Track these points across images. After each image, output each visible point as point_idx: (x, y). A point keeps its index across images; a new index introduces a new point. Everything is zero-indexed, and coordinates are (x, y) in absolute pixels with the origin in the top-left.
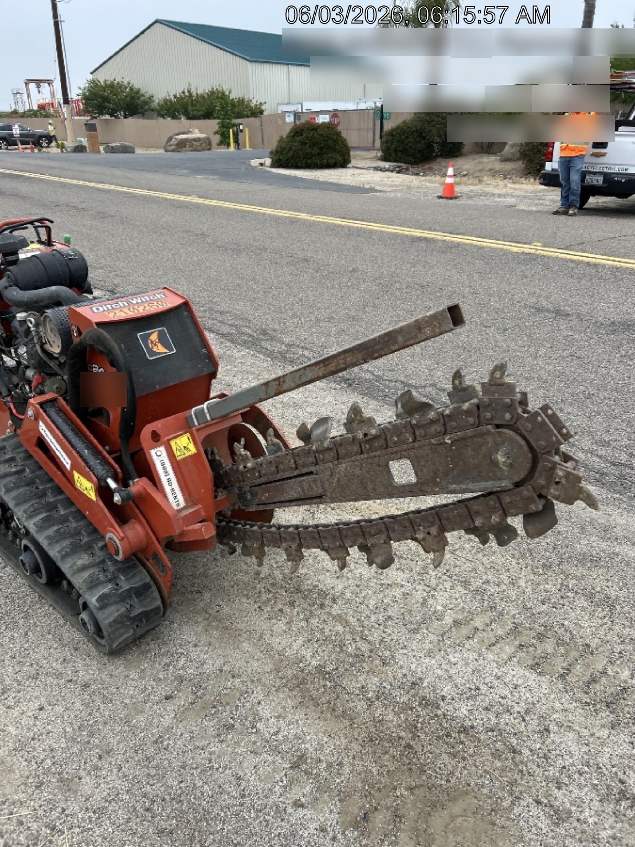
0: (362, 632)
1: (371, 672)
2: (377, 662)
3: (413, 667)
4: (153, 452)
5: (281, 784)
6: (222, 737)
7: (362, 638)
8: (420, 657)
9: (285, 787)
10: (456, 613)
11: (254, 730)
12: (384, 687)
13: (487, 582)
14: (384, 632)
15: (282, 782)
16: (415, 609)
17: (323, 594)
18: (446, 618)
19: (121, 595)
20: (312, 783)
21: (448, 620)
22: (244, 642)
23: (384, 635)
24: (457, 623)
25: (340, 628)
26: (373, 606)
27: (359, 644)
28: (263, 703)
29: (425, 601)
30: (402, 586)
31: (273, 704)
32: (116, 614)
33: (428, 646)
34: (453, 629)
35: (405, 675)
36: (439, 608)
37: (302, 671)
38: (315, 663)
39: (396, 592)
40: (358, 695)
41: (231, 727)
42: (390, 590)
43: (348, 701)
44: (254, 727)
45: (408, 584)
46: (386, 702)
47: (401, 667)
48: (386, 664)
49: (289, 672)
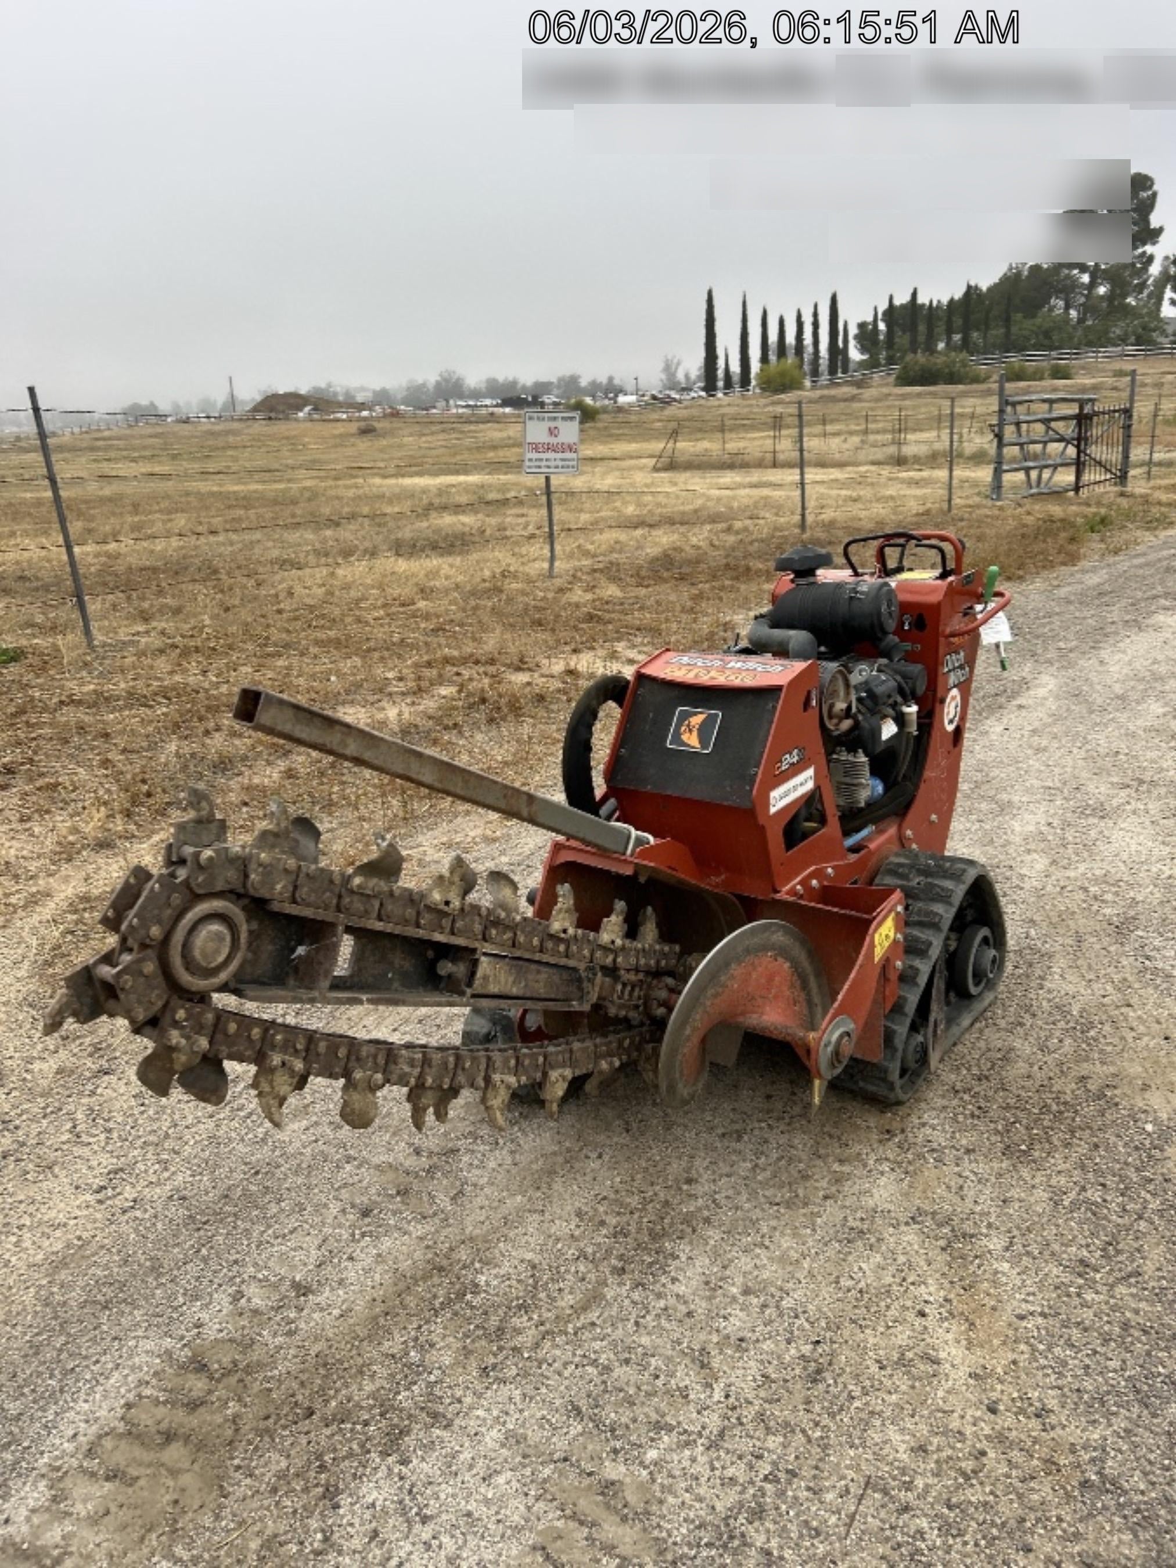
0: (563, 1332)
2: (489, 1361)
8: (504, 1423)
10: (641, 1487)
11: (357, 1236)
20: (266, 1306)
21: (614, 1471)
23: (556, 1364)
24: (606, 1487)
27: (531, 1332)
29: (671, 1428)
30: (708, 1386)
33: (535, 1436)
34: (587, 1480)
35: (460, 1401)
36: (652, 1454)
37: (464, 1267)
38: (482, 1279)
39: (686, 1376)
40: (416, 1339)
41: (366, 1213)
42: (691, 1365)
43: (405, 1328)
44: (363, 1235)
45: (718, 1395)
46: (398, 1377)
47: (479, 1396)
48: (484, 1371)
49: (463, 1254)
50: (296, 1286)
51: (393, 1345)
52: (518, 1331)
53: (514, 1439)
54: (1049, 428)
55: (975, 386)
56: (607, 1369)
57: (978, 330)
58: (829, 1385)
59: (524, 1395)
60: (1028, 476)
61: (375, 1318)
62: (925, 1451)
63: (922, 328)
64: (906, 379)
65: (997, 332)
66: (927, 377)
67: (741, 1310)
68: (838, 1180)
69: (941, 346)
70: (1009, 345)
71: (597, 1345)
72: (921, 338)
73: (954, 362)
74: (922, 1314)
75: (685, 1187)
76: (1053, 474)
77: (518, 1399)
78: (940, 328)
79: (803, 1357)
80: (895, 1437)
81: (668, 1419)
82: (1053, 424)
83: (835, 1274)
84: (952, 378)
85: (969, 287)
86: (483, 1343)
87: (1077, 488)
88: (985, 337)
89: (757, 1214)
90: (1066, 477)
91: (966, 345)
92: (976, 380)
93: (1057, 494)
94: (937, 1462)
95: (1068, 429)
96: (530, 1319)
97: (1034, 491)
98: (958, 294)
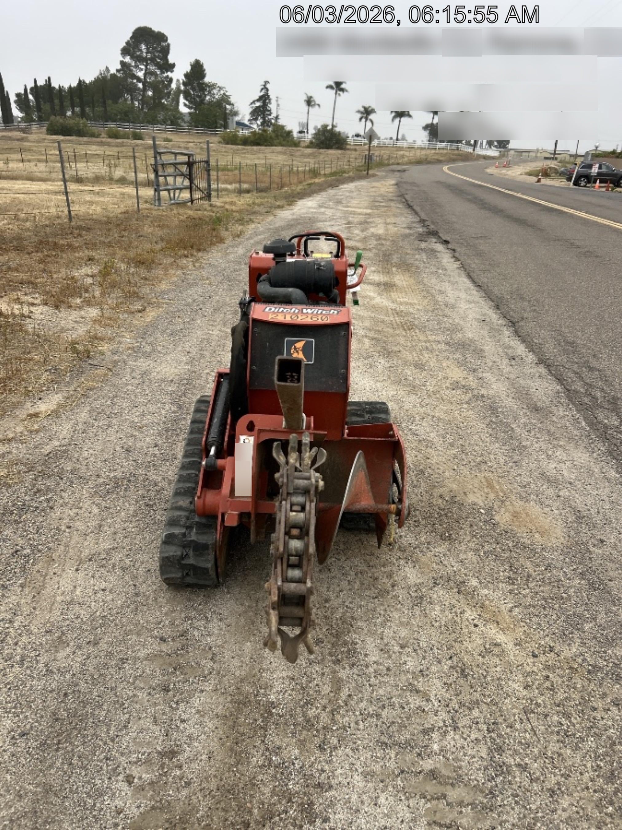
0: (339, 707)
1: (302, 743)
2: (317, 741)
3: (339, 771)
4: (242, 438)
5: (140, 756)
6: (153, 692)
7: (332, 712)
8: (356, 770)
9: (139, 760)
10: (446, 765)
11: (174, 706)
12: (293, 764)
13: (523, 768)
14: (357, 723)
15: (142, 755)
16: (411, 729)
17: (352, 652)
18: (430, 761)
19: (183, 541)
20: (155, 776)
21: (428, 764)
22: (251, 642)
23: (352, 725)
24: (433, 774)
25: (326, 689)
26: (377, 695)
27: (324, 714)
28: (204, 693)
29: (432, 729)
30: (428, 700)
31: (208, 700)
32: (171, 554)
33: (377, 768)
34: (421, 776)
35: (323, 771)
36: (436, 747)
37: (256, 696)
38: (272, 698)
39: (415, 701)
40: (267, 749)
41: (166, 690)
42: (412, 694)
43: (255, 746)
44: (177, 703)
45: (436, 703)
46: (278, 776)
47: (329, 762)
48: (321, 748)
49: (247, 688)
50: (162, 754)
51: (257, 759)
52: (317, 717)
53: (368, 775)
54: (176, 168)
55: (94, 139)
56: (378, 716)
57: (89, 107)
58: (472, 675)
59: (352, 749)
60: (169, 194)
61: (231, 749)
62: (529, 686)
63: (56, 101)
64: (52, 131)
65: (99, 109)
66: (66, 131)
67: (408, 656)
68: (390, 576)
69: (69, 113)
70: (107, 118)
71: (362, 705)
72: (57, 108)
73: (78, 123)
74: (476, 626)
75: (327, 605)
76: (180, 193)
77: (351, 753)
78: (67, 103)
79: (451, 667)
80: (515, 686)
81: (426, 726)
82: (179, 166)
83: (429, 622)
84: (80, 133)
85: (80, 81)
86: (305, 732)
87: (192, 201)
88: (93, 111)
89: (371, 606)
90: (186, 195)
91: (83, 114)
92: (93, 135)
93: (183, 204)
94: (537, 688)
95: (184, 169)
96: (317, 708)
97: (173, 202)
98: (74, 84)
